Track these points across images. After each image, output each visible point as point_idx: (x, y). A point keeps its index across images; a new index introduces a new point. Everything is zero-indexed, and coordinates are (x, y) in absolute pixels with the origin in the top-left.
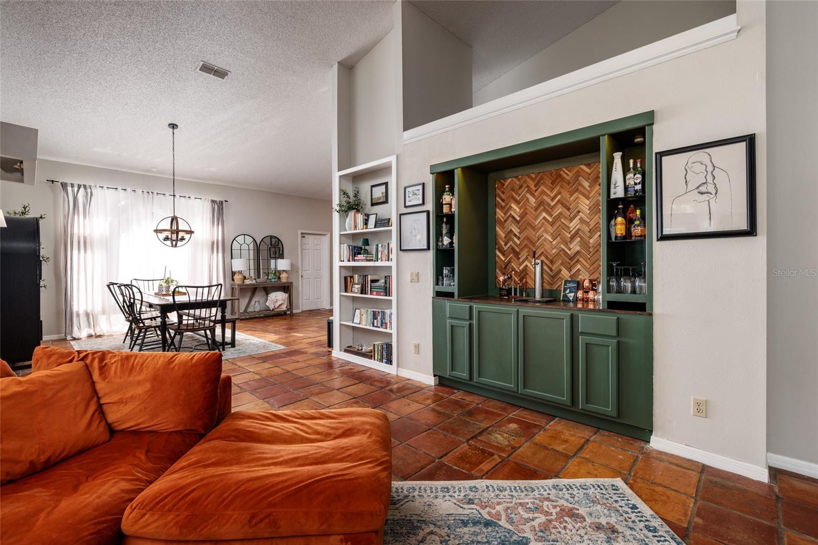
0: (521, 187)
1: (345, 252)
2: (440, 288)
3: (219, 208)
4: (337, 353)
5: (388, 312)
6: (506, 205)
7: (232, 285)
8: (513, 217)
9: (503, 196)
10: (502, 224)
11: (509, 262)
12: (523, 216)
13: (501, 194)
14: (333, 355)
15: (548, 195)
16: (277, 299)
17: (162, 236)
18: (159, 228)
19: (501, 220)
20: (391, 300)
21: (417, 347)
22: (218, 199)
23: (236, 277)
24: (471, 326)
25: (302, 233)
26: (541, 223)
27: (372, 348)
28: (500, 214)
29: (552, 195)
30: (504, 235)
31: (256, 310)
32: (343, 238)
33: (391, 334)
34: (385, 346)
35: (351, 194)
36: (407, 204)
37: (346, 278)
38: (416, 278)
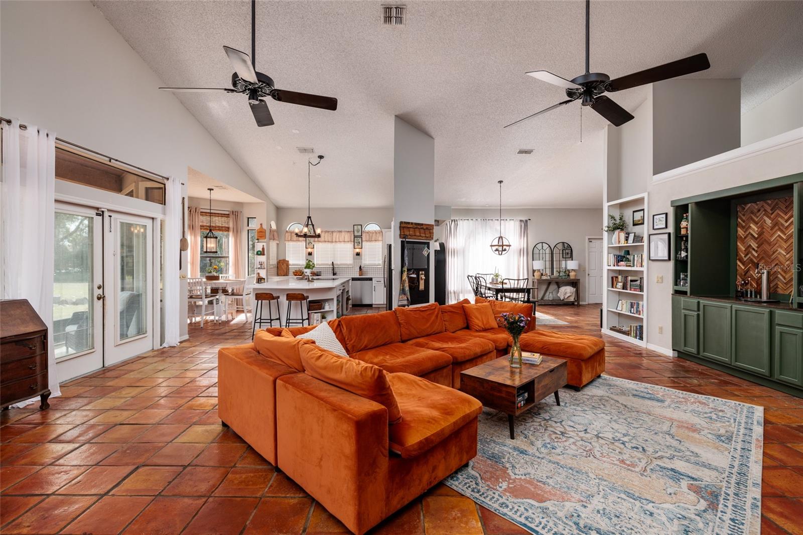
0: (759, 211)
1: (612, 259)
2: (677, 288)
3: (525, 225)
4: (605, 331)
5: (641, 303)
6: (746, 225)
7: (533, 279)
8: (752, 235)
9: (744, 218)
10: (743, 241)
11: (748, 271)
12: (760, 234)
13: (742, 217)
14: (602, 331)
15: (782, 218)
16: (566, 292)
17: (494, 248)
18: (493, 244)
19: (741, 237)
20: (643, 295)
21: (661, 329)
22: (524, 219)
23: (536, 274)
24: (698, 315)
25: (589, 239)
26: (776, 240)
27: (629, 329)
28: (740, 232)
29: (786, 217)
30: (744, 249)
31: (550, 299)
32: (611, 250)
33: (642, 319)
34: (638, 327)
35: (617, 218)
36: (655, 228)
37: (612, 278)
38: (661, 280)
